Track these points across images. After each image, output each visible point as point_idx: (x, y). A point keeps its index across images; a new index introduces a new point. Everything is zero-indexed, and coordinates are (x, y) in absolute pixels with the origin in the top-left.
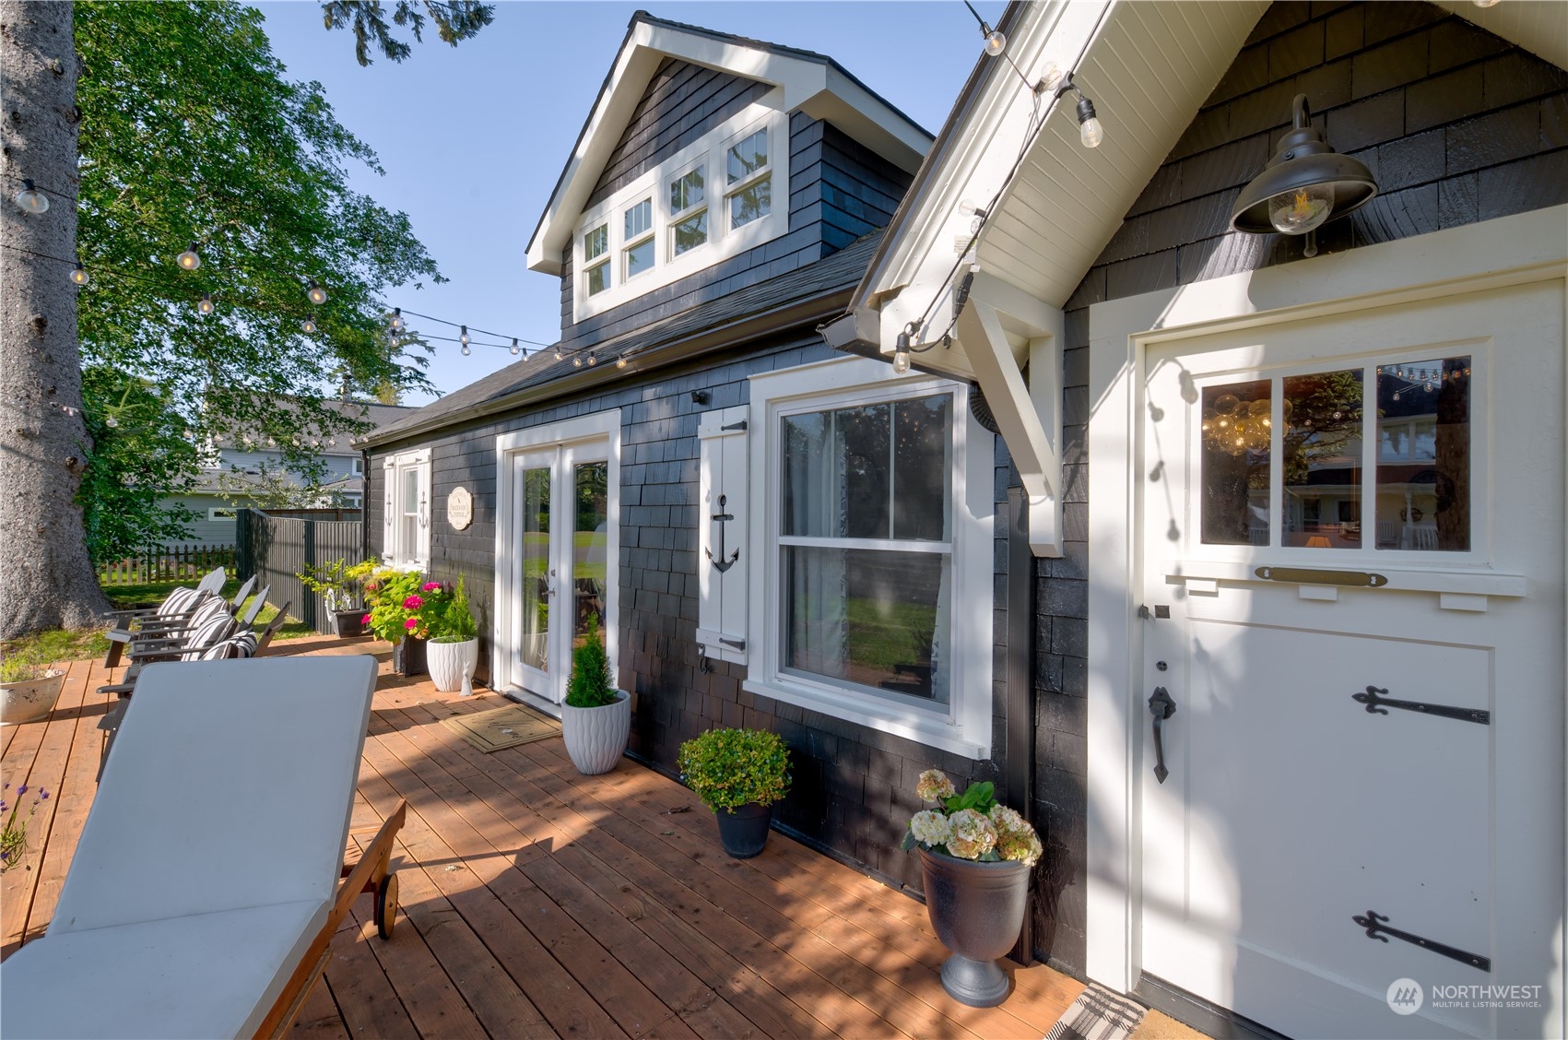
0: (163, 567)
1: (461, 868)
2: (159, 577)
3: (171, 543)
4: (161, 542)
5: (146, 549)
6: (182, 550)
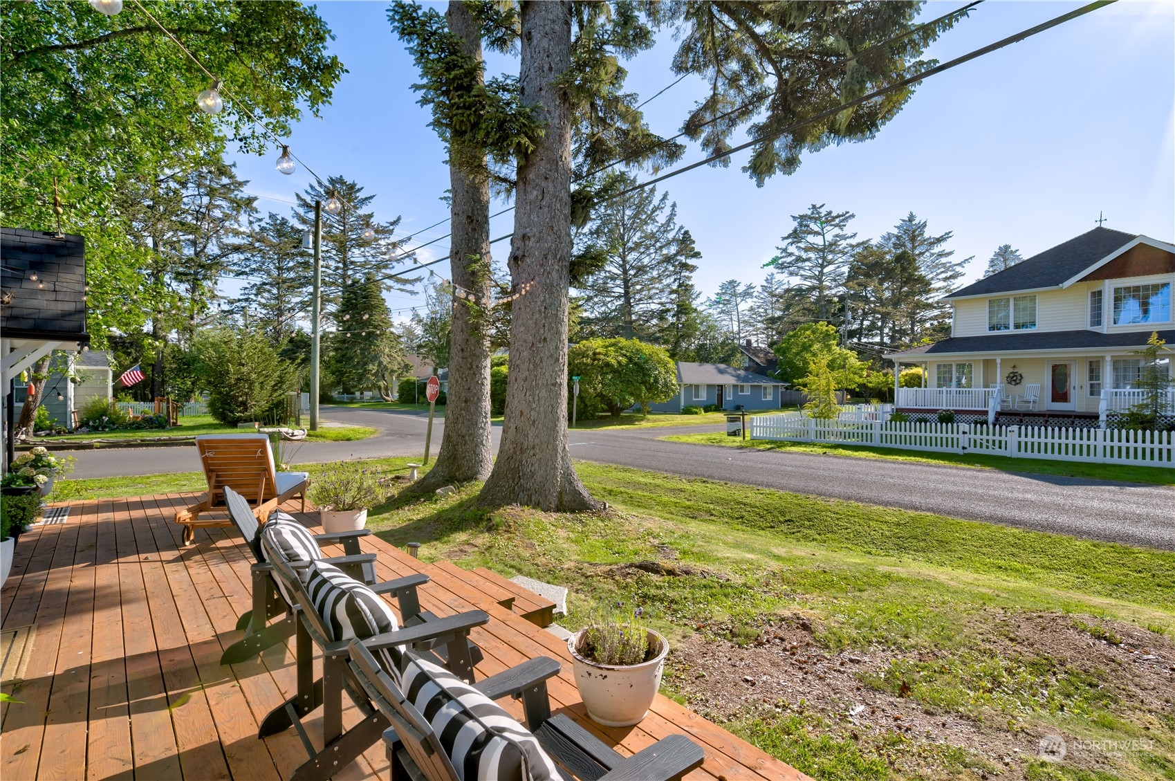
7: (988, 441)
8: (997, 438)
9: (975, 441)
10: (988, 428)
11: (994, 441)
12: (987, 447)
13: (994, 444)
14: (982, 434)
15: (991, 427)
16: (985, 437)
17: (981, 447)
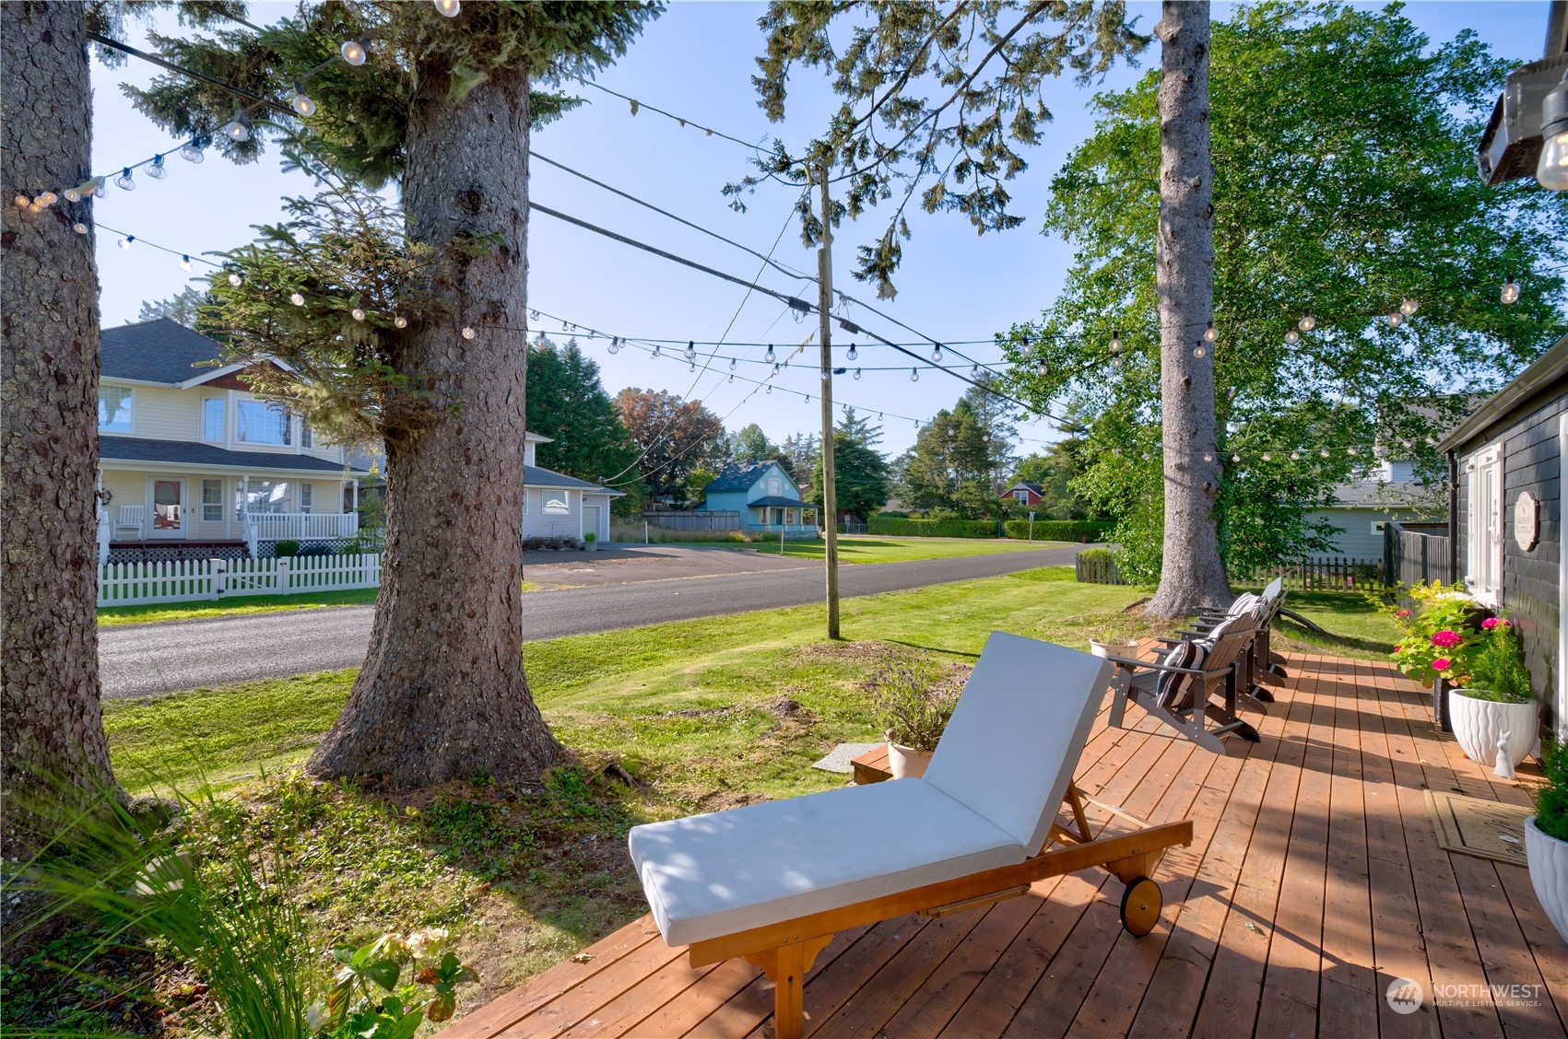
0: (1316, 577)
1: (1261, 932)
2: (1312, 586)
3: (1316, 555)
4: (1307, 553)
5: (1302, 559)
6: (1324, 562)
7: (252, 579)
8: (264, 573)
9: (235, 581)
10: (252, 561)
11: (260, 578)
12: (251, 586)
13: (260, 582)
14: (244, 570)
15: (256, 560)
16: (248, 574)
17: (243, 586)
